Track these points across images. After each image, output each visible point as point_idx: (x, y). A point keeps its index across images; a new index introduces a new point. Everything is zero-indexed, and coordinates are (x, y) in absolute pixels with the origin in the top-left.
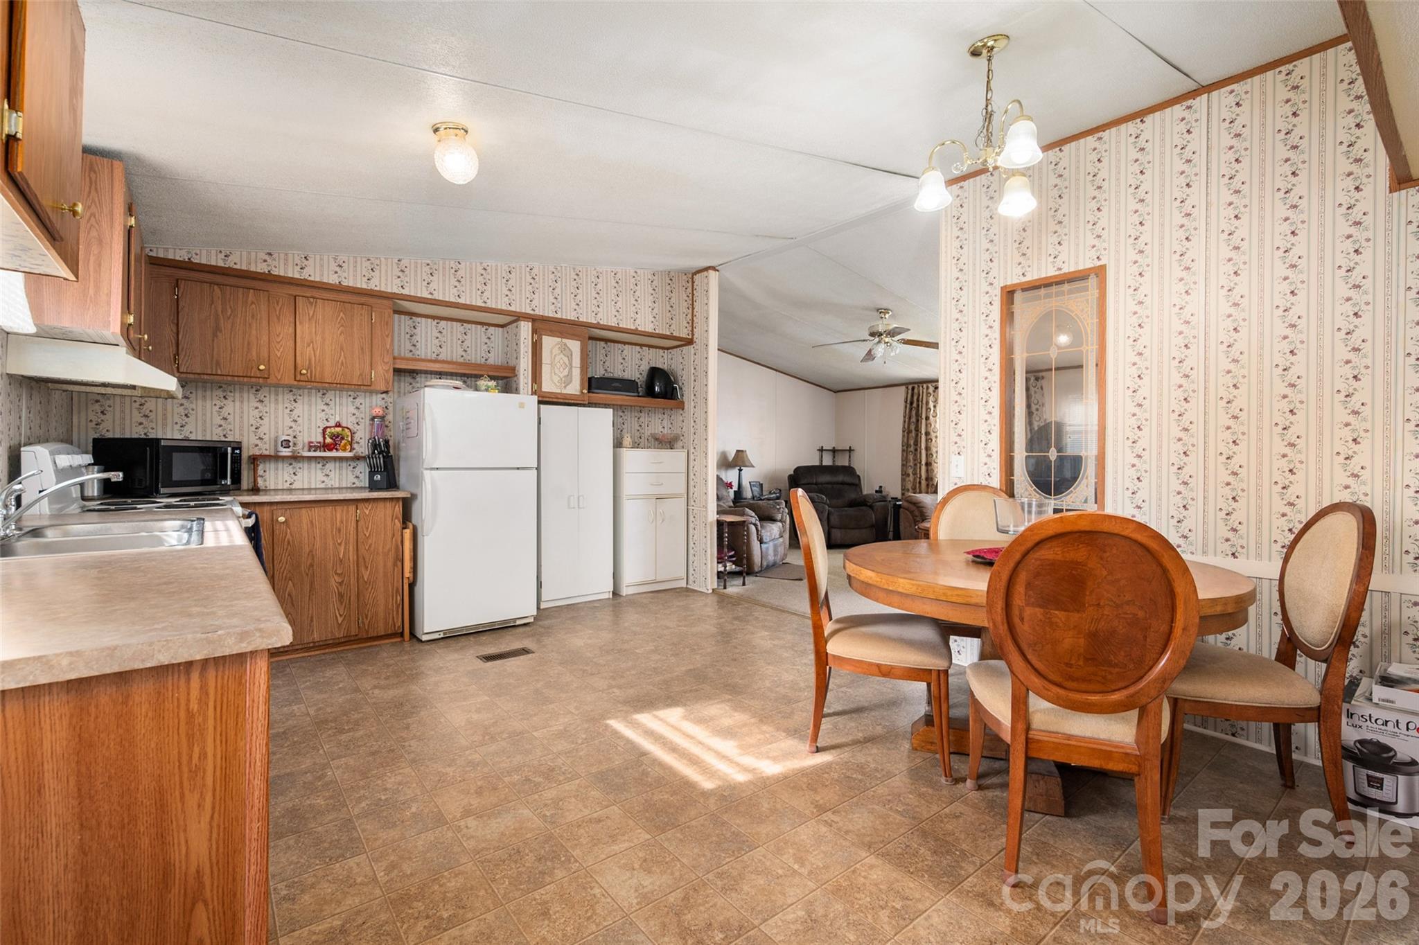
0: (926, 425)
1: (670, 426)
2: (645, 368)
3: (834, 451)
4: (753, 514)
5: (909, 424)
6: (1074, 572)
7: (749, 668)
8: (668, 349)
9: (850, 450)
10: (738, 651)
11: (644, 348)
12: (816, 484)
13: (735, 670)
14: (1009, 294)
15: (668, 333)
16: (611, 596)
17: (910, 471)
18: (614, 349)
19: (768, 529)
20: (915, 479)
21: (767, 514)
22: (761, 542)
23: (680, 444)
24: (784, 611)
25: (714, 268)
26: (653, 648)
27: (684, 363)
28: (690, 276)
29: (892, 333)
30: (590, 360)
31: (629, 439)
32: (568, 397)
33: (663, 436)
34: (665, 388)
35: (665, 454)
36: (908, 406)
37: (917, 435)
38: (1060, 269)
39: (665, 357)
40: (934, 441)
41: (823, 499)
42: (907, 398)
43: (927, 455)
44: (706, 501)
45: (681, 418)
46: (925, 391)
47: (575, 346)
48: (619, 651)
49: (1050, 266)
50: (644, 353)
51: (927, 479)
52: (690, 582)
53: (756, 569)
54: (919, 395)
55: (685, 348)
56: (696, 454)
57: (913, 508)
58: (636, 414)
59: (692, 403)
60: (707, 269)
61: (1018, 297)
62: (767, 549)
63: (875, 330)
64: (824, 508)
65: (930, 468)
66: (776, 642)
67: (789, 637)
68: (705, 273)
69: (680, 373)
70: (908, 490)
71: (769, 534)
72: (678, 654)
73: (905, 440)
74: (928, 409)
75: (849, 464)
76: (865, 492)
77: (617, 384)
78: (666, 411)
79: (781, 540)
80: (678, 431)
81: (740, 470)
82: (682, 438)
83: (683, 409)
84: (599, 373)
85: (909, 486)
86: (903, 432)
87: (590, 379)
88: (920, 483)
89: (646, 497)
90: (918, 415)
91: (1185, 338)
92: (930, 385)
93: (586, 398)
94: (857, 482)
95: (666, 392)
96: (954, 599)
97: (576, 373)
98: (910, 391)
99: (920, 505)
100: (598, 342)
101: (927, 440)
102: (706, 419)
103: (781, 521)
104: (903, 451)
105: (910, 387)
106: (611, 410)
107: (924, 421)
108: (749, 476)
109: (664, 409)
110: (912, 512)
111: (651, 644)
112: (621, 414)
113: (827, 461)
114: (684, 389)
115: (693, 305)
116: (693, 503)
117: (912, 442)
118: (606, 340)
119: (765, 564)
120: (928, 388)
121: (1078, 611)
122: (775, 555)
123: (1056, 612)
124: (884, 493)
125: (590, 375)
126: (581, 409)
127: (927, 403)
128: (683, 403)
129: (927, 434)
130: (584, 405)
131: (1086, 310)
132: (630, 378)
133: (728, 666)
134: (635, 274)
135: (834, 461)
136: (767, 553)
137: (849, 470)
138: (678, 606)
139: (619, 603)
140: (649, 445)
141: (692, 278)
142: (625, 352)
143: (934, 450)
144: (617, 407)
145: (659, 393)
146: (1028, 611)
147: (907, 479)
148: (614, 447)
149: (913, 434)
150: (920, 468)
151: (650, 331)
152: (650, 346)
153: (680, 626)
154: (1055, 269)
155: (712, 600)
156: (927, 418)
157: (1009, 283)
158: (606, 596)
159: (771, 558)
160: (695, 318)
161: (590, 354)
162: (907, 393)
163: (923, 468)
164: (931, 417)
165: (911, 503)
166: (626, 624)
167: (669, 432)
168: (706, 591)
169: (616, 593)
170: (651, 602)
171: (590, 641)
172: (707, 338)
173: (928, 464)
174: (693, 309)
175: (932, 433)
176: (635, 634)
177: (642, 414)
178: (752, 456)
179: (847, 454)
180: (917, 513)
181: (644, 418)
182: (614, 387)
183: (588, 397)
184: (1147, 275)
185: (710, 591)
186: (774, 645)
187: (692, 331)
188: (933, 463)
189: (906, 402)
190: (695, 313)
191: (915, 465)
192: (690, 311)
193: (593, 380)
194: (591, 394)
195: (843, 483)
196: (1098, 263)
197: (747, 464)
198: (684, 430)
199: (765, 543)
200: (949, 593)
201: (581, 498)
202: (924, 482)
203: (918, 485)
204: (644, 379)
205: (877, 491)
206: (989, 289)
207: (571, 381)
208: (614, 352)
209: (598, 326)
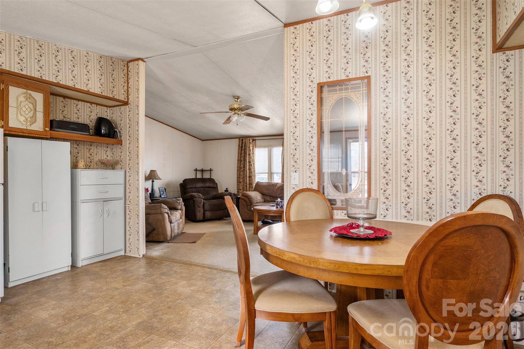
0: (249, 158)
1: (112, 155)
2: (94, 117)
3: (202, 171)
4: (166, 207)
5: (241, 158)
6: (465, 253)
7: (181, 313)
8: (110, 107)
9: (211, 170)
10: (170, 299)
11: (93, 105)
12: (195, 188)
13: (171, 316)
14: (321, 87)
15: (111, 96)
16: (70, 269)
17: (241, 180)
18: (71, 104)
19: (174, 215)
20: (243, 184)
21: (172, 206)
22: (171, 222)
23: (119, 166)
24: (191, 265)
25: (142, 60)
26: (107, 308)
27: (122, 116)
28: (126, 63)
29: (241, 109)
30: (51, 109)
31: (83, 163)
32: (33, 132)
33: (108, 161)
34: (109, 131)
35: (109, 173)
36: (240, 148)
37: (245, 163)
38: (348, 76)
39: (109, 112)
40: (252, 165)
41: (200, 196)
42: (239, 145)
43: (249, 172)
44: (138, 201)
45: (120, 150)
46: (248, 141)
47: (39, 97)
48: (80, 317)
49: (343, 74)
50: (93, 108)
51: (249, 184)
52: (127, 251)
53: (169, 238)
54: (245, 143)
55: (122, 108)
56: (131, 172)
57: (246, 199)
58: (88, 147)
59: (128, 141)
60: (138, 59)
61: (325, 89)
62: (174, 226)
63: (233, 107)
64: (201, 201)
65: (251, 179)
66: (193, 288)
67: (200, 283)
68: (137, 62)
69: (118, 122)
70: (241, 190)
71: (175, 218)
72: (127, 311)
73: (239, 165)
74: (250, 150)
75: (211, 177)
76: (220, 192)
77: (74, 126)
78: (109, 146)
79: (181, 220)
80: (118, 158)
81: (153, 181)
82: (121, 163)
83: (121, 145)
84: (59, 117)
85: (241, 188)
86: (238, 161)
87: (52, 122)
88: (246, 186)
89: (96, 200)
90: (245, 153)
91: (408, 114)
92: (250, 139)
93: (49, 134)
94: (215, 186)
95: (109, 133)
96: (363, 272)
97: (40, 116)
98: (241, 141)
99: (250, 197)
100: (58, 97)
101: (249, 165)
102: (138, 151)
103: (180, 210)
104: (238, 170)
105: (241, 139)
106: (69, 143)
107: (248, 156)
108: (158, 185)
109: (107, 144)
110: (245, 201)
111: (106, 305)
112: (77, 146)
113: (199, 176)
114: (122, 132)
115: (128, 81)
116: (129, 203)
117: (242, 166)
118: (65, 97)
119: (173, 235)
120: (249, 140)
121: (465, 279)
122: (178, 229)
123: (452, 281)
124: (229, 191)
125: (51, 118)
126: (44, 141)
127: (249, 147)
128: (122, 141)
129: (249, 162)
130: (47, 139)
131: (359, 98)
132: (83, 122)
133: (166, 314)
134: (87, 55)
135: (202, 176)
136: (174, 229)
137: (211, 180)
138: (121, 270)
139: (77, 274)
140: (97, 167)
141: (127, 65)
142: (79, 106)
143: (253, 170)
144: (73, 142)
145: (104, 134)
146: (433, 281)
147: (240, 184)
148: (71, 168)
149: (243, 162)
150: (246, 179)
151: (98, 93)
152: (97, 104)
153: (125, 286)
154: (345, 76)
155: (143, 262)
156: (249, 155)
157: (321, 81)
158: (66, 269)
159: (176, 231)
160: (129, 89)
161: (51, 104)
162: (240, 142)
163: (248, 178)
164: (251, 154)
165: (245, 196)
166: (84, 291)
167: (112, 159)
168: (139, 257)
169: (73, 266)
170: (101, 270)
171: (53, 312)
172: (138, 102)
173: (250, 177)
174: (128, 83)
175: (252, 162)
176: (92, 298)
177: (92, 147)
178: (159, 173)
179: (209, 172)
180: (248, 201)
181: (94, 150)
182: (71, 128)
183: (50, 133)
184: (390, 82)
185: (141, 256)
186: (192, 290)
187: (128, 97)
188: (252, 176)
189: (239, 147)
190: (129, 86)
191: (244, 177)
192: (126, 84)
193: (54, 121)
194: (52, 132)
195: (209, 187)
196: (367, 75)
197: (157, 178)
198: (122, 157)
199: (173, 223)
200: (359, 268)
201: (44, 204)
202: (248, 186)
203: (245, 187)
204: (94, 125)
205: (225, 191)
206: (311, 84)
207: (35, 121)
208: (71, 105)
209: (58, 85)
